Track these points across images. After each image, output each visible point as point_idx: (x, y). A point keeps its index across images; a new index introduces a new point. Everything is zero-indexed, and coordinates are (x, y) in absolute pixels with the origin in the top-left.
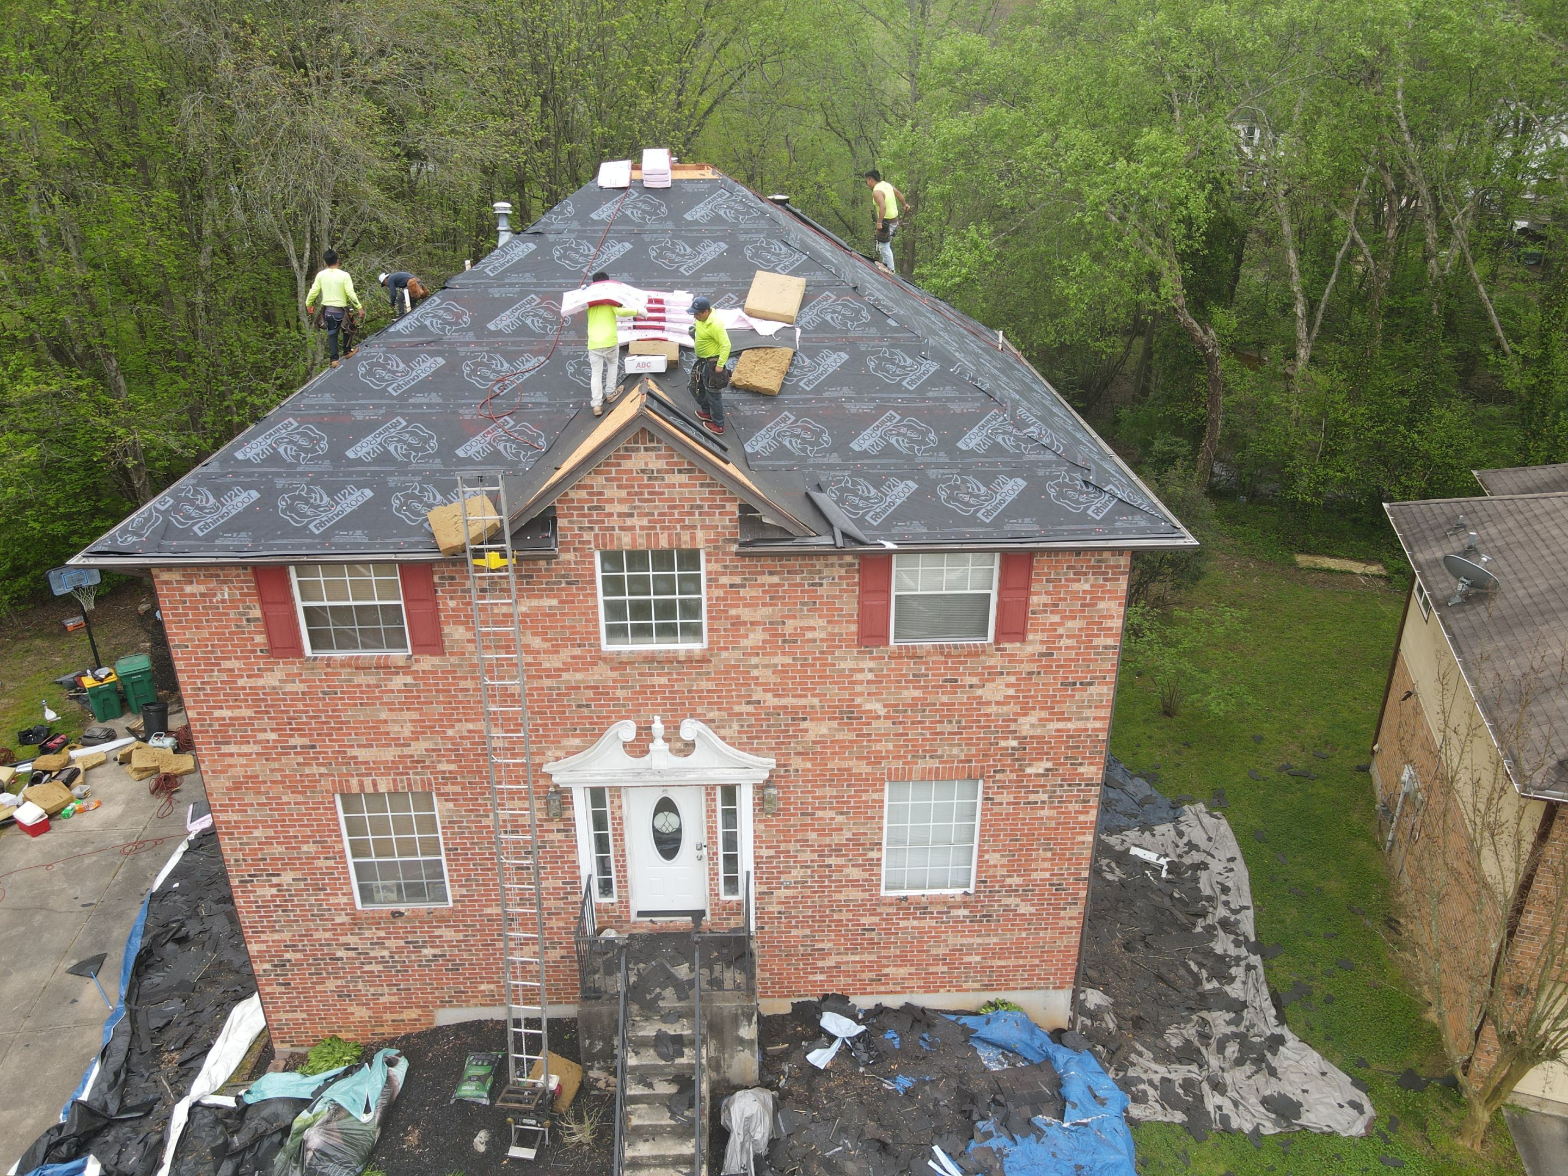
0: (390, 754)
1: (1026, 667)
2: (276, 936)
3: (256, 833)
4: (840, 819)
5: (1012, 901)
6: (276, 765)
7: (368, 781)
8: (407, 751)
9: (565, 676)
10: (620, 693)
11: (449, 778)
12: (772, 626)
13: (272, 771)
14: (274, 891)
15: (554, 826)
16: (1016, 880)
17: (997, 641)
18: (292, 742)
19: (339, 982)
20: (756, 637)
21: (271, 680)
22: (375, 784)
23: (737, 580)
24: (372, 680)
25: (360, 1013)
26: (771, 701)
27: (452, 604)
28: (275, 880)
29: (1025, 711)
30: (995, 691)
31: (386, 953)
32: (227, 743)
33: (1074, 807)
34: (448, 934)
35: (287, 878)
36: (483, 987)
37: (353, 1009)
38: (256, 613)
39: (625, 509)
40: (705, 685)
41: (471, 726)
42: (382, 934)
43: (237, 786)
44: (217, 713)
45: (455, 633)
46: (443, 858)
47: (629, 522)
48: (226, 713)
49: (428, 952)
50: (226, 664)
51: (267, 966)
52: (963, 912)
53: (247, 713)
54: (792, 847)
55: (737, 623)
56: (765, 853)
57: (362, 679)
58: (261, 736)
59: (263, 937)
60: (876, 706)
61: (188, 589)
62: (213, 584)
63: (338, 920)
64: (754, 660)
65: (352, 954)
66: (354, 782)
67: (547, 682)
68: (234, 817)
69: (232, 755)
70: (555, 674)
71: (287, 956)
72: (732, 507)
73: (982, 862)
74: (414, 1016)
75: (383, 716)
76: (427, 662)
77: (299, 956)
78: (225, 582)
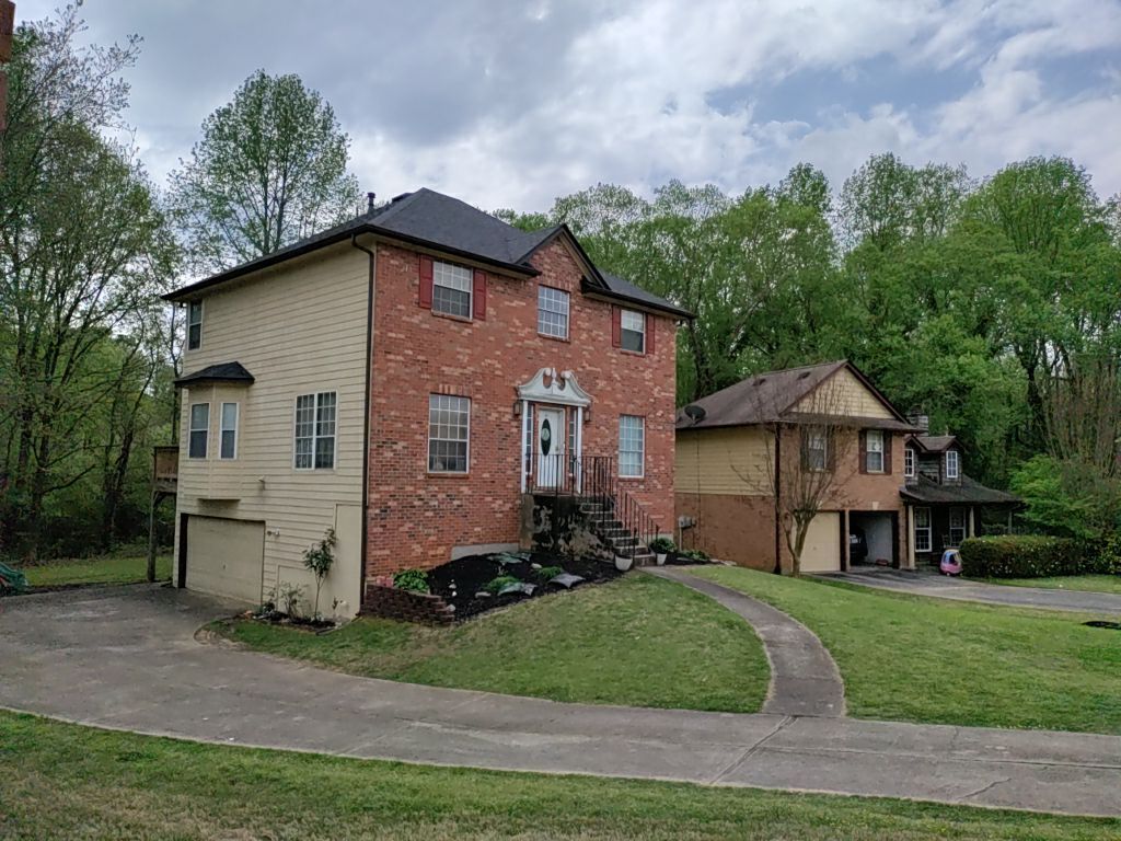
0: (457, 372)
1: (655, 366)
2: (386, 488)
3: (393, 413)
4: (607, 431)
5: (655, 482)
6: (407, 370)
7: (446, 386)
8: (466, 371)
9: (526, 342)
10: (543, 354)
11: (478, 390)
12: (589, 331)
13: (407, 374)
14: (392, 455)
15: (515, 424)
16: (656, 471)
17: (647, 353)
18: (420, 357)
19: (411, 525)
20: (584, 336)
21: (415, 320)
22: (449, 389)
23: (579, 308)
24: (456, 328)
25: (418, 549)
26: (588, 368)
27: (491, 296)
28: (395, 447)
29: (656, 385)
30: (648, 375)
31: (436, 503)
32: (389, 353)
33: (669, 434)
34: (465, 490)
35: (399, 446)
36: (476, 529)
37: (414, 546)
38: (417, 282)
39: (549, 267)
40: (569, 356)
41: (489, 361)
42: (436, 489)
43: (389, 380)
44: (390, 334)
45: (491, 311)
46: (468, 441)
47: (551, 274)
48: (393, 335)
49: (456, 503)
50: (399, 307)
51: (377, 511)
52: (642, 487)
53: (402, 336)
54: (592, 445)
55: (580, 329)
56: (585, 448)
57: (454, 327)
58: (406, 352)
59: (381, 488)
60: (616, 376)
61: (392, 262)
62: (402, 261)
63: (419, 478)
64: (585, 347)
65: (420, 503)
66: (441, 386)
67: (519, 344)
68: (384, 401)
69: (391, 361)
70: (522, 340)
71: (390, 504)
72: (580, 277)
73: (646, 460)
74: (442, 552)
75: (459, 349)
76: (478, 324)
77: (395, 504)
78: (408, 263)
